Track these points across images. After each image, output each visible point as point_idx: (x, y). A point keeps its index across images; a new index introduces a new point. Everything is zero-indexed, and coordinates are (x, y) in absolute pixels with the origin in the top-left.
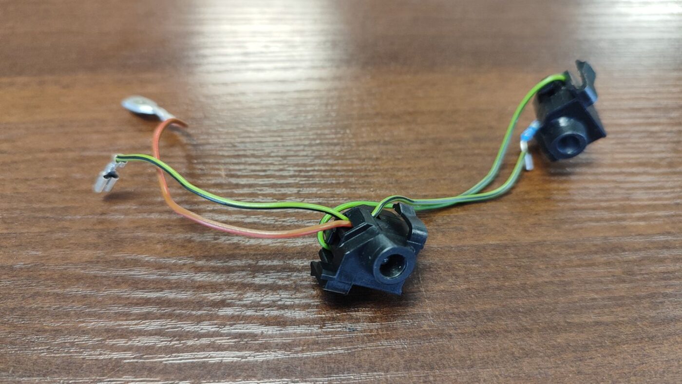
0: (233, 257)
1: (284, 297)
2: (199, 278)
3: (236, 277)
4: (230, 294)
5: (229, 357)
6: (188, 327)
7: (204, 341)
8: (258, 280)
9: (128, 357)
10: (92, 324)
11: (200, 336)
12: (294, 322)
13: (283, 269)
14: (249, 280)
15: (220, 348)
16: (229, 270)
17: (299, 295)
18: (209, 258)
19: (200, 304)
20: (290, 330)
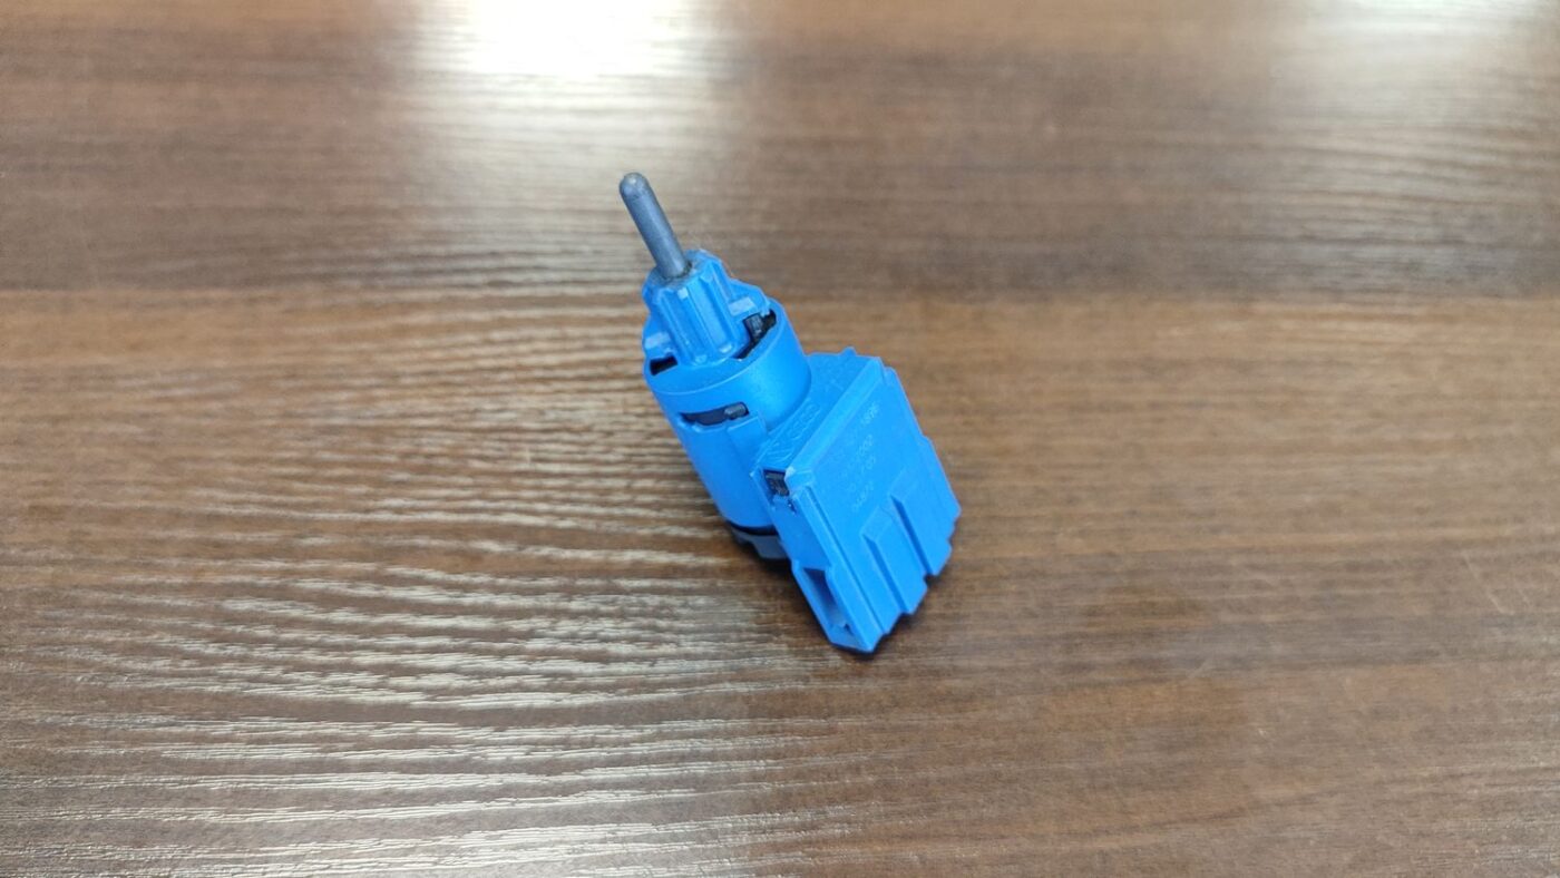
0: (543, 574)
1: (606, 626)
2: (502, 601)
3: (547, 601)
4: (540, 623)
5: (542, 700)
6: (489, 663)
7: (511, 680)
8: (576, 605)
9: (417, 700)
10: (367, 658)
11: (504, 674)
12: (618, 659)
13: (607, 591)
14: (563, 604)
15: (527, 689)
16: (538, 592)
17: (626, 624)
18: (513, 575)
19: (503, 635)
20: (614, 668)
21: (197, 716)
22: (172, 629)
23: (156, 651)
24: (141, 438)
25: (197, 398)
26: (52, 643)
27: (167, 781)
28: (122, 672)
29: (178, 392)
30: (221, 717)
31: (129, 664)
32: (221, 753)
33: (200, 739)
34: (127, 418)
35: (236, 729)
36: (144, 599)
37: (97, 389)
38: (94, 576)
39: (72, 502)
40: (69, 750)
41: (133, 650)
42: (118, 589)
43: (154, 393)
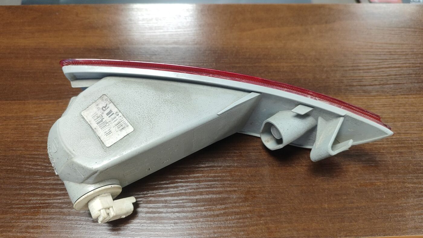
21: (44, 176)
22: (41, 161)
23: (38, 165)
24: (37, 128)
25: (47, 121)
26: (20, 164)
27: (39, 186)
28: (32, 169)
29: (44, 120)
30: (49, 176)
31: (34, 167)
32: (48, 182)
33: (45, 180)
34: (34, 125)
35: (51, 178)
36: (36, 156)
37: (29, 120)
38: (28, 153)
39: (24, 140)
40: (23, 182)
41: (34, 165)
42: (32, 155)
43: (39, 120)
